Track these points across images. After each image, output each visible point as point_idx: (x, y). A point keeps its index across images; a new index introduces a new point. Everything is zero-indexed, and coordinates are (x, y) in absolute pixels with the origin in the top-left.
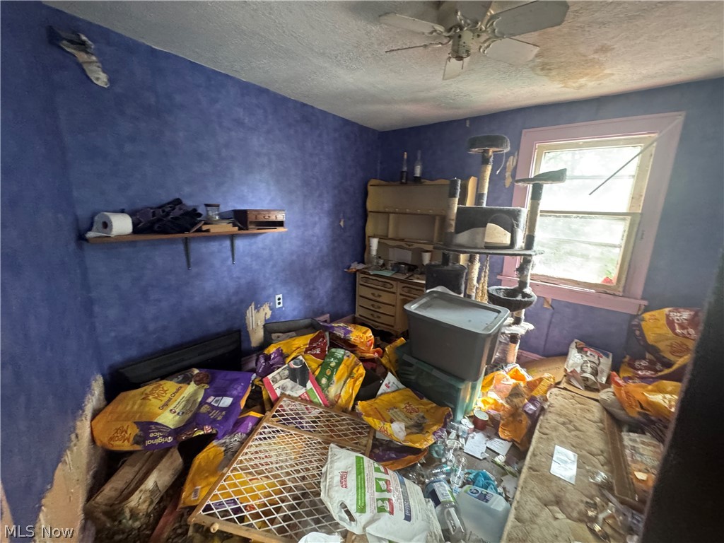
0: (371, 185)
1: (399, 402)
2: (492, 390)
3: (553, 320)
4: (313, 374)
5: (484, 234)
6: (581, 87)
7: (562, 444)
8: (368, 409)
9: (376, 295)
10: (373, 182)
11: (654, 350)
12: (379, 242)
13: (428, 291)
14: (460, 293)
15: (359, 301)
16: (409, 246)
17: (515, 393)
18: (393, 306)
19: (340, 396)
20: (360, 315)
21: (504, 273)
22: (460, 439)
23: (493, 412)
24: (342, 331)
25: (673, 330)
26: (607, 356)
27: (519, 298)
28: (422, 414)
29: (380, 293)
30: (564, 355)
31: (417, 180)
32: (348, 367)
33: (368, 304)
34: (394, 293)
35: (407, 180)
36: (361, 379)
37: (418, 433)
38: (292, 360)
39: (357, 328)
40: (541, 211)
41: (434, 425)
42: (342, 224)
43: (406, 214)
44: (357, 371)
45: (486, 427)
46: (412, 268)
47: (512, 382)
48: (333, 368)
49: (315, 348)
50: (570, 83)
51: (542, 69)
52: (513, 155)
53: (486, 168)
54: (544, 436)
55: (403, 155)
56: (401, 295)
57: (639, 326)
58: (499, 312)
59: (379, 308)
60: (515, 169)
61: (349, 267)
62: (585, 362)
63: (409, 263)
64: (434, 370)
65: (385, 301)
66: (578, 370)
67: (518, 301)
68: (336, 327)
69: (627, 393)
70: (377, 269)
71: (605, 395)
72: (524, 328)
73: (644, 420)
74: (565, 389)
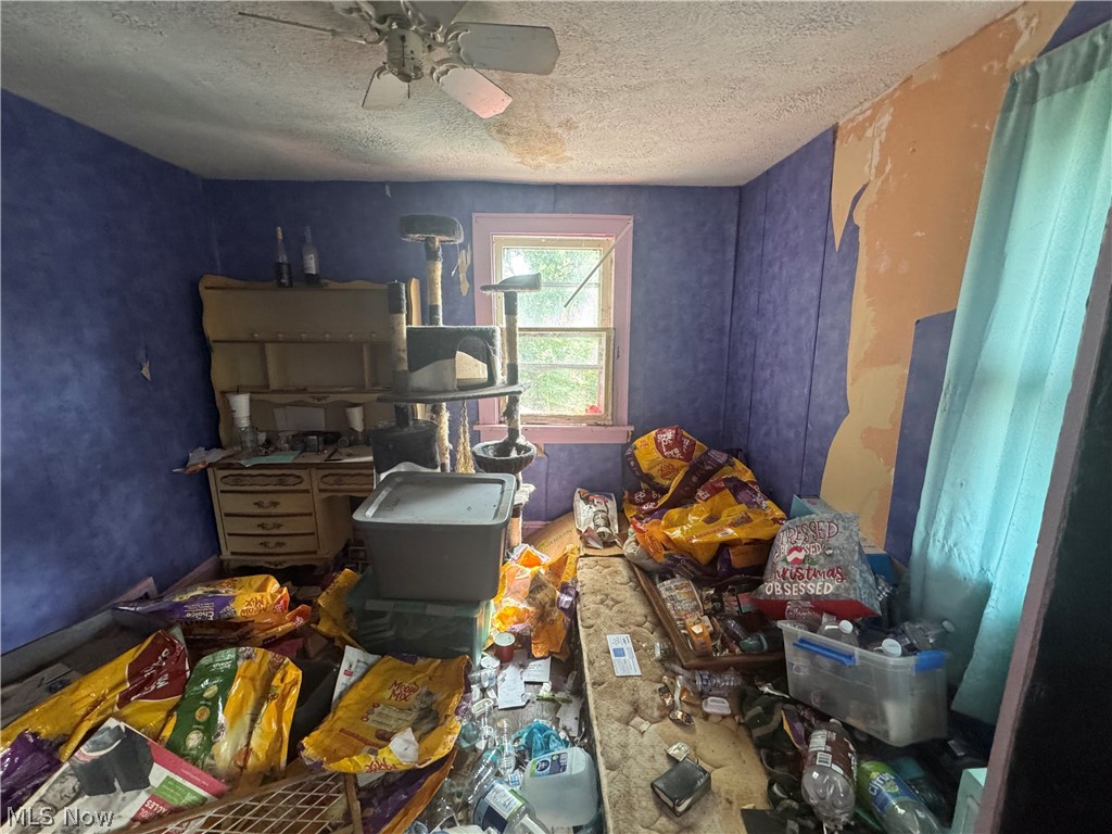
0: (207, 288)
1: (378, 691)
2: (506, 596)
3: (550, 471)
4: (156, 739)
5: (454, 370)
6: (538, 167)
7: (611, 630)
8: (327, 742)
9: (266, 503)
10: (209, 280)
11: (648, 478)
12: (251, 400)
13: (383, 476)
14: (436, 468)
15: (224, 526)
16: (319, 400)
17: (537, 585)
18: (310, 514)
19: (248, 751)
20: (233, 553)
21: (481, 421)
22: (489, 693)
23: (518, 628)
24: (208, 606)
25: (662, 453)
26: (611, 498)
27: (514, 454)
28: (424, 690)
29: (275, 498)
30: (569, 511)
31: (312, 281)
32: (252, 679)
33: (251, 526)
34: (307, 491)
35: (290, 278)
36: (295, 692)
37: (433, 729)
38: (82, 742)
39: (239, 586)
40: (521, 329)
41: (450, 697)
42: (145, 371)
43: (301, 342)
44: (282, 680)
45: (515, 654)
46: (331, 439)
47: (529, 571)
48: (214, 699)
49: (151, 680)
50: (528, 159)
51: (499, 132)
52: (465, 248)
53: (434, 265)
54: (591, 630)
55: (276, 233)
56: (320, 490)
57: (633, 456)
58: (502, 482)
59: (279, 526)
60: (471, 269)
61: (184, 464)
62: (596, 514)
63: (322, 428)
64: (429, 606)
65: (290, 511)
66: (592, 526)
67: (512, 459)
68: (186, 603)
69: (651, 538)
70: (256, 453)
71: (629, 548)
72: (524, 493)
73: (670, 562)
74: (586, 556)
